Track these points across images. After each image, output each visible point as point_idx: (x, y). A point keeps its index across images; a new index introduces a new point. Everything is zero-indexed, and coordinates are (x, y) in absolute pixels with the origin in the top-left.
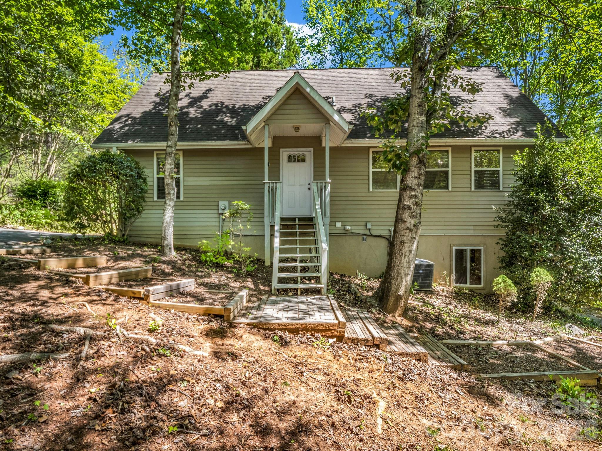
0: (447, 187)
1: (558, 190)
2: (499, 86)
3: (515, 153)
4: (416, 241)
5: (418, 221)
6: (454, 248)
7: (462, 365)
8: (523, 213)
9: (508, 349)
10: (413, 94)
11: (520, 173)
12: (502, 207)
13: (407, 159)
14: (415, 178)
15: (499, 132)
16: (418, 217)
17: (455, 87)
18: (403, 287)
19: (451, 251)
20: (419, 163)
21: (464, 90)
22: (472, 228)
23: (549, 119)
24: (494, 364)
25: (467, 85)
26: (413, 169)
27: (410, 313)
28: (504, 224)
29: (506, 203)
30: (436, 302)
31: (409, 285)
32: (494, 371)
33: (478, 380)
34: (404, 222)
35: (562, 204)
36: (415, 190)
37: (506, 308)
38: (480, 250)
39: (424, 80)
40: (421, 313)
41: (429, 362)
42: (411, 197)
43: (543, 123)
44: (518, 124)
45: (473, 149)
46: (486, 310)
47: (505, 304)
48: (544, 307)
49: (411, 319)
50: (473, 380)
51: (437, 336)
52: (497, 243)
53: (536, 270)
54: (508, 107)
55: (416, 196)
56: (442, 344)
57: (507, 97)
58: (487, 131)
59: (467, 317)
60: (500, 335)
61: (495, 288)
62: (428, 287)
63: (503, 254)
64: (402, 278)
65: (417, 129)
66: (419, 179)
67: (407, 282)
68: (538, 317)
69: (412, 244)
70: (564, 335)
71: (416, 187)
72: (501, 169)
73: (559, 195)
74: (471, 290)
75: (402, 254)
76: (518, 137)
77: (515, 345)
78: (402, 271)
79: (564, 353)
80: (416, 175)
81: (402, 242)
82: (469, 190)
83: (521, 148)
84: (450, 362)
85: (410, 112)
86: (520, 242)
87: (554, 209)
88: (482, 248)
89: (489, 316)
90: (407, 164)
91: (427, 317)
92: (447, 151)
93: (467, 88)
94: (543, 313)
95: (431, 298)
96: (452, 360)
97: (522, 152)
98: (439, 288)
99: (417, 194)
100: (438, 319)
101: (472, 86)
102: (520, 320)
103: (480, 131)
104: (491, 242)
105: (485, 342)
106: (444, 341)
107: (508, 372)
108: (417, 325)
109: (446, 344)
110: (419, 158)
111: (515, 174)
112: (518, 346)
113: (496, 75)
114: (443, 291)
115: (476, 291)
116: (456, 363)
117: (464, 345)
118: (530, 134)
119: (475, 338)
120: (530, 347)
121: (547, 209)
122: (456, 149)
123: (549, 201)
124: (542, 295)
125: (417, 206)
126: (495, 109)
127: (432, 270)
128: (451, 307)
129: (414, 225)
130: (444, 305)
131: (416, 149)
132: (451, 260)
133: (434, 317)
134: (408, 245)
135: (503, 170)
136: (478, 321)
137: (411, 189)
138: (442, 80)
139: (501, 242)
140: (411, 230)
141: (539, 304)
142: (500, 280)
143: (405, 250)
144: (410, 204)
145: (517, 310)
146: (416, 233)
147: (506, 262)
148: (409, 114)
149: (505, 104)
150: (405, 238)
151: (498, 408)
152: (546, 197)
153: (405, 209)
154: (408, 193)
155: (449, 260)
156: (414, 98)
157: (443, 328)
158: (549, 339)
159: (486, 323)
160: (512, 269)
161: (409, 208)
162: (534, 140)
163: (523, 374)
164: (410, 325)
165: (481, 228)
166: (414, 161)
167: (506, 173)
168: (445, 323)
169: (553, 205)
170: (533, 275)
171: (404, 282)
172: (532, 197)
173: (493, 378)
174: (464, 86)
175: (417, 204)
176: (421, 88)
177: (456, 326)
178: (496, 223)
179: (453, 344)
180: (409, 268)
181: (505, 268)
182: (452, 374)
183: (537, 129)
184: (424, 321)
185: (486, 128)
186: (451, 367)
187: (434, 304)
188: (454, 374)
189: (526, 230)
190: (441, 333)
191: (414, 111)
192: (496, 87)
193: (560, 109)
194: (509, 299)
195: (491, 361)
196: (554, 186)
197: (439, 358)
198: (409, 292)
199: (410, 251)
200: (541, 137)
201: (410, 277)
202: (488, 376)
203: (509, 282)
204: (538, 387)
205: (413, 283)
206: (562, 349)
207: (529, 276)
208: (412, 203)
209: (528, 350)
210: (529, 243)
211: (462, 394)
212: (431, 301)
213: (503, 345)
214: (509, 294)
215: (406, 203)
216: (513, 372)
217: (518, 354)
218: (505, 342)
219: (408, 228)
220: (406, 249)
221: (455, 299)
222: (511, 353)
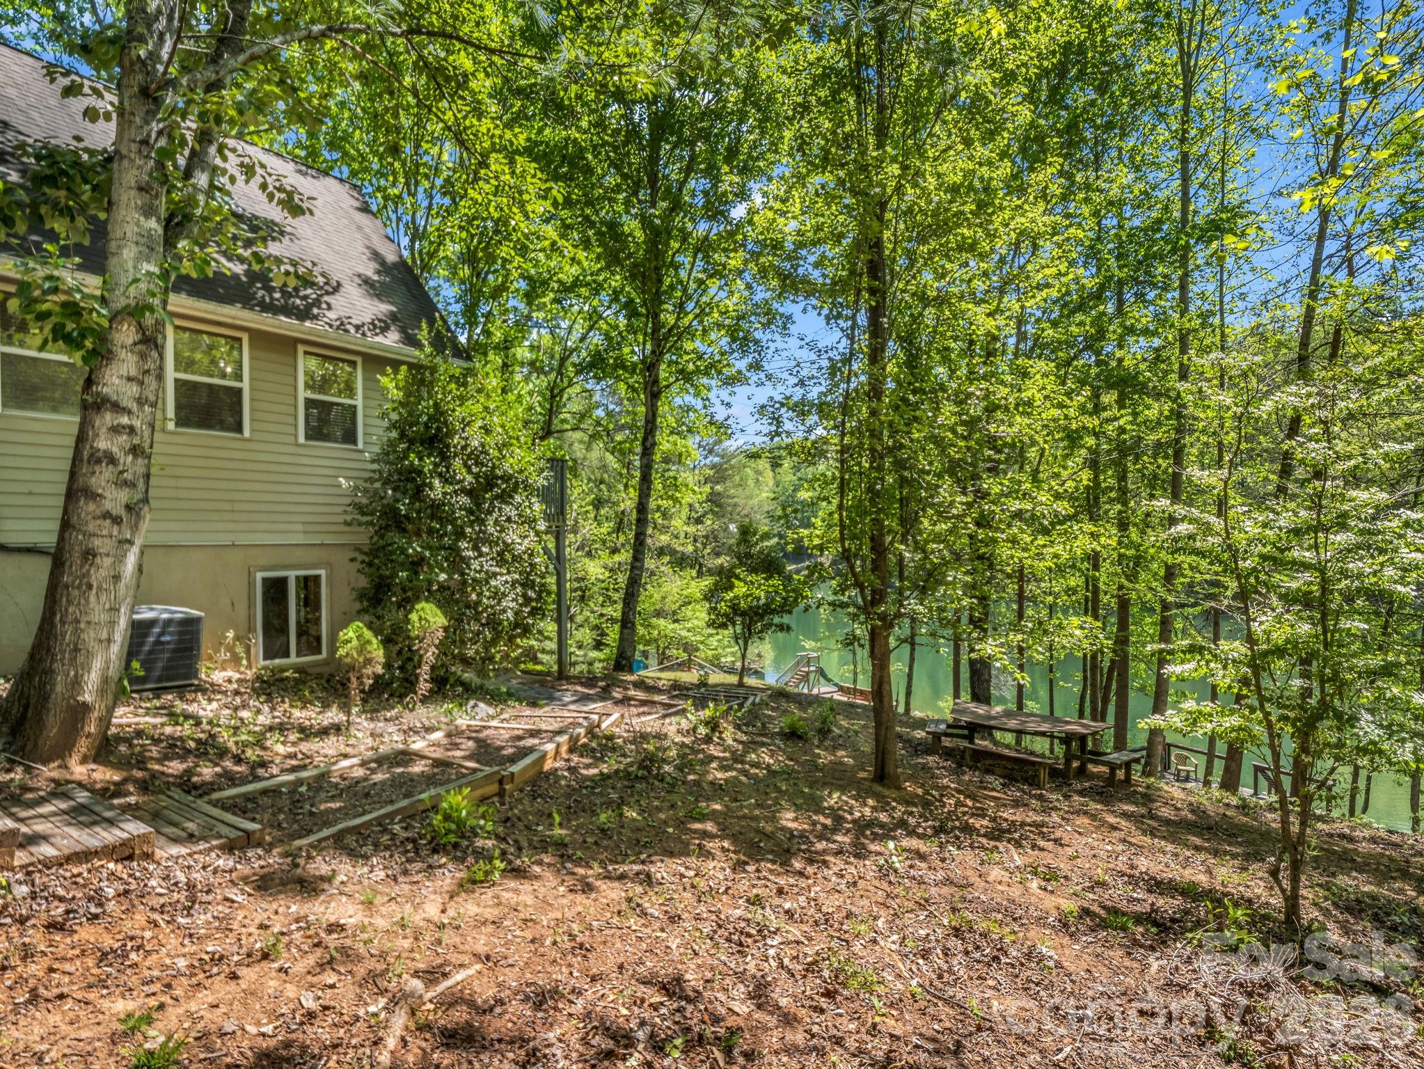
0: (238, 428)
1: (456, 455)
2: (360, 228)
3: (384, 374)
4: (135, 550)
5: (140, 496)
6: (259, 576)
7: (248, 834)
8: (398, 495)
9: (359, 773)
10: (124, 151)
11: (394, 416)
12: (361, 483)
13: (106, 324)
14: (129, 379)
15: (354, 321)
16: (141, 485)
17: (247, 182)
18: (92, 679)
19: (251, 584)
20: (140, 342)
21: (271, 197)
22: (300, 527)
23: (442, 317)
24: (328, 811)
25: (280, 189)
26: (123, 354)
27: (123, 748)
28: (365, 519)
29: (367, 475)
30: (205, 708)
31: (114, 672)
32: (327, 824)
33: (286, 855)
34: (94, 496)
35: (460, 482)
36: (130, 412)
37: (362, 691)
38: (317, 578)
39: (155, 127)
40: (156, 741)
41: (159, 853)
42: (116, 430)
43: (431, 322)
44: (393, 317)
45: (301, 349)
46: (326, 706)
47: (362, 683)
48: (432, 680)
49: (122, 764)
50: (275, 860)
51: (195, 787)
52: (352, 560)
53: (418, 607)
54: (376, 278)
55: (132, 430)
56: (209, 803)
57: (376, 256)
58: (332, 315)
59: (282, 728)
60: (349, 750)
61: (341, 652)
62: (187, 677)
63: (363, 582)
64: (90, 654)
65: (134, 249)
66: (141, 383)
67: (108, 662)
68: (424, 700)
69: (121, 559)
70: (462, 722)
71: (134, 407)
72: (359, 401)
73: (457, 463)
74: (299, 669)
75: (90, 587)
76: (391, 340)
77: (375, 761)
78: (89, 636)
79: (458, 753)
80: (133, 373)
81: (89, 555)
82: (291, 439)
83: (396, 364)
84: (219, 836)
85: (115, 197)
86: (392, 553)
87: (449, 489)
88: (322, 572)
89: (334, 715)
90: (102, 337)
91: (174, 748)
92: (239, 340)
93: (277, 195)
94: (430, 691)
95: (194, 700)
96: (225, 830)
97: (396, 372)
98: (218, 677)
99: (137, 423)
100: (208, 748)
101: (290, 194)
102: (393, 713)
103: (315, 311)
104: (342, 558)
105: (315, 772)
106: (215, 796)
107: (355, 817)
108: (139, 774)
109: (218, 800)
110: (141, 328)
111: (384, 415)
112: (380, 761)
113: (357, 204)
114: (230, 681)
115: (310, 670)
116: (234, 834)
117: (265, 792)
118: (412, 341)
119: (294, 769)
120: (405, 757)
121: (438, 489)
122: (261, 339)
123: (440, 475)
124: (430, 656)
125: (135, 456)
126: (350, 273)
127: (198, 632)
128: (245, 714)
129: (128, 508)
130: (227, 712)
131: (133, 303)
132: (251, 605)
133: (192, 744)
134: (107, 561)
135: (365, 407)
136: (306, 733)
137: (117, 408)
138: (213, 150)
139: (360, 557)
140: (117, 520)
141: (424, 672)
142: (351, 634)
143: (99, 575)
144: (115, 449)
145: (391, 695)
146: (135, 528)
147: (369, 600)
148: (109, 202)
149: (369, 269)
150: (97, 542)
151: (322, 897)
152: (436, 465)
153: (99, 461)
154: (108, 418)
155: (244, 604)
156: (126, 163)
157: (217, 765)
158: (438, 736)
159: (324, 732)
160: (379, 611)
161: (112, 460)
162: (417, 353)
163: (382, 812)
164: (116, 778)
165: (318, 528)
166: (126, 334)
167: (370, 412)
168: (223, 752)
169: (446, 481)
170: (414, 617)
171: (97, 665)
172: (412, 464)
173: (320, 841)
174: (271, 188)
175: (135, 451)
176: (145, 142)
177: (249, 753)
178: (349, 518)
179: (238, 796)
180: (112, 623)
181: (365, 611)
182: (221, 862)
183: (423, 335)
184: (166, 758)
185: (329, 307)
186: (221, 848)
187: (201, 713)
188: (225, 862)
189: (404, 530)
190: (208, 778)
191: (124, 198)
192: (353, 227)
193: (470, 314)
194: (368, 671)
195: (322, 807)
196: (448, 446)
197: (191, 836)
198: (117, 693)
199: (117, 578)
200: (428, 350)
201: (116, 649)
202: (312, 839)
203: (368, 634)
204: (406, 829)
205: (128, 665)
206: (456, 746)
207: (408, 621)
208: (122, 448)
209: (398, 765)
210: (408, 556)
211: (239, 899)
212: (192, 708)
213: (352, 767)
214: (369, 661)
215: (102, 444)
216: (363, 814)
217: (379, 777)
218: (355, 761)
219: (107, 515)
220: (103, 573)
221: (257, 692)
222: (366, 779)
